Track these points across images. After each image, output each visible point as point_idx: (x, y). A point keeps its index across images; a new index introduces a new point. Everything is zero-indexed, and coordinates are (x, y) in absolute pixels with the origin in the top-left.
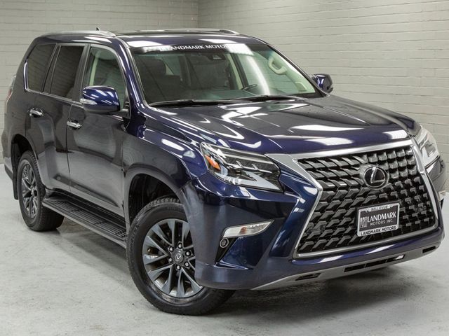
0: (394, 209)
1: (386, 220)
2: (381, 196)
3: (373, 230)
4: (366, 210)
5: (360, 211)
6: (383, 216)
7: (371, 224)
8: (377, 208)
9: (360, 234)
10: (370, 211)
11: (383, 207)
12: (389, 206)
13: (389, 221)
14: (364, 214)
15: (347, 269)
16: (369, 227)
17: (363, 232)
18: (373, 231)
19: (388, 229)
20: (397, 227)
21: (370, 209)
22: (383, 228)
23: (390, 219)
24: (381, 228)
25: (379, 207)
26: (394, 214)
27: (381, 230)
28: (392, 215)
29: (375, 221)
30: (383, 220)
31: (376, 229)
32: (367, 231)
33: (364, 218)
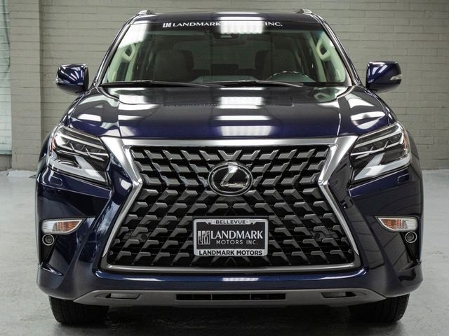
0: (259, 227)
1: (244, 241)
2: (236, 205)
3: (222, 250)
4: (207, 221)
5: (195, 222)
6: (240, 234)
7: (218, 242)
8: (227, 221)
9: (197, 252)
11: (237, 221)
12: (248, 222)
13: (250, 242)
14: (202, 227)
15: (179, 297)
16: (213, 244)
17: (202, 251)
18: (221, 252)
19: (249, 252)
20: (264, 252)
21: (213, 222)
22: (239, 250)
23: (252, 240)
24: (235, 250)
25: (229, 221)
26: (259, 235)
27: (235, 253)
28: (256, 235)
29: (225, 238)
30: (239, 239)
31: (225, 250)
32: (210, 250)
33: (204, 232)
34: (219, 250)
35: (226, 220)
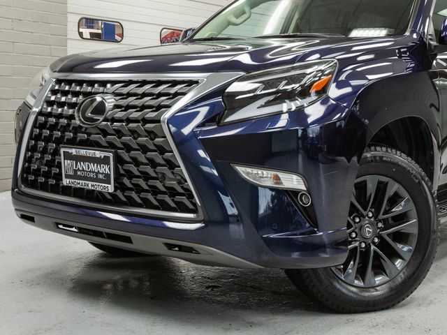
1: (97, 174)
3: (81, 182)
4: (70, 151)
5: (62, 150)
6: (93, 167)
7: (79, 173)
8: (83, 152)
9: (66, 182)
10: (74, 153)
11: (90, 153)
12: (98, 154)
13: (100, 176)
14: (68, 156)
16: (75, 176)
17: (68, 180)
18: (80, 184)
19: (99, 187)
20: (111, 188)
21: (73, 151)
22: (93, 183)
23: (103, 173)
24: (90, 183)
25: (85, 151)
26: (107, 169)
27: (90, 185)
28: (104, 169)
29: (83, 170)
30: (93, 172)
31: (83, 182)
32: (73, 180)
33: (68, 161)
34: (79, 181)
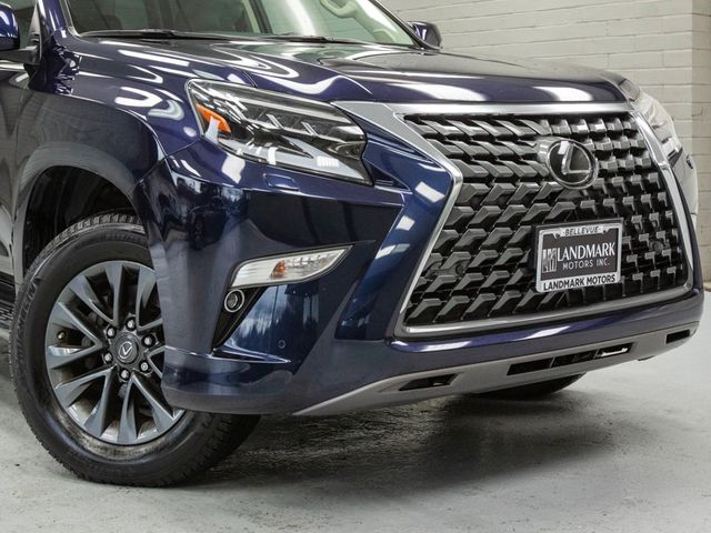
0: (611, 236)
1: (595, 260)
3: (570, 279)
4: (554, 232)
5: (542, 233)
6: (590, 251)
7: (565, 266)
8: (578, 230)
9: (540, 286)
10: (562, 235)
11: (588, 229)
12: (602, 228)
13: (601, 262)
14: (550, 242)
15: (514, 369)
16: (560, 273)
17: (547, 282)
18: (569, 283)
19: (600, 280)
20: (617, 277)
21: (562, 232)
22: (589, 276)
23: (604, 257)
24: (585, 277)
25: (581, 228)
26: (611, 249)
27: (585, 282)
28: (607, 249)
29: (573, 259)
30: (589, 259)
31: (574, 278)
32: (556, 280)
33: (549, 250)
34: (566, 279)
35: (576, 228)
